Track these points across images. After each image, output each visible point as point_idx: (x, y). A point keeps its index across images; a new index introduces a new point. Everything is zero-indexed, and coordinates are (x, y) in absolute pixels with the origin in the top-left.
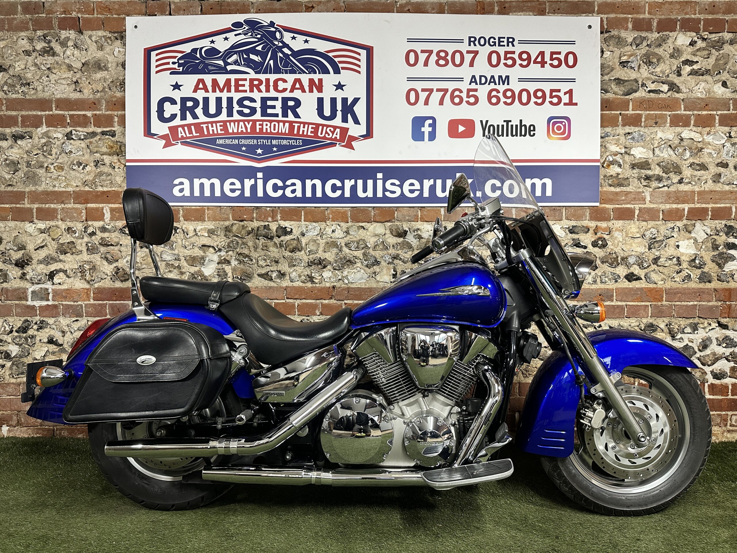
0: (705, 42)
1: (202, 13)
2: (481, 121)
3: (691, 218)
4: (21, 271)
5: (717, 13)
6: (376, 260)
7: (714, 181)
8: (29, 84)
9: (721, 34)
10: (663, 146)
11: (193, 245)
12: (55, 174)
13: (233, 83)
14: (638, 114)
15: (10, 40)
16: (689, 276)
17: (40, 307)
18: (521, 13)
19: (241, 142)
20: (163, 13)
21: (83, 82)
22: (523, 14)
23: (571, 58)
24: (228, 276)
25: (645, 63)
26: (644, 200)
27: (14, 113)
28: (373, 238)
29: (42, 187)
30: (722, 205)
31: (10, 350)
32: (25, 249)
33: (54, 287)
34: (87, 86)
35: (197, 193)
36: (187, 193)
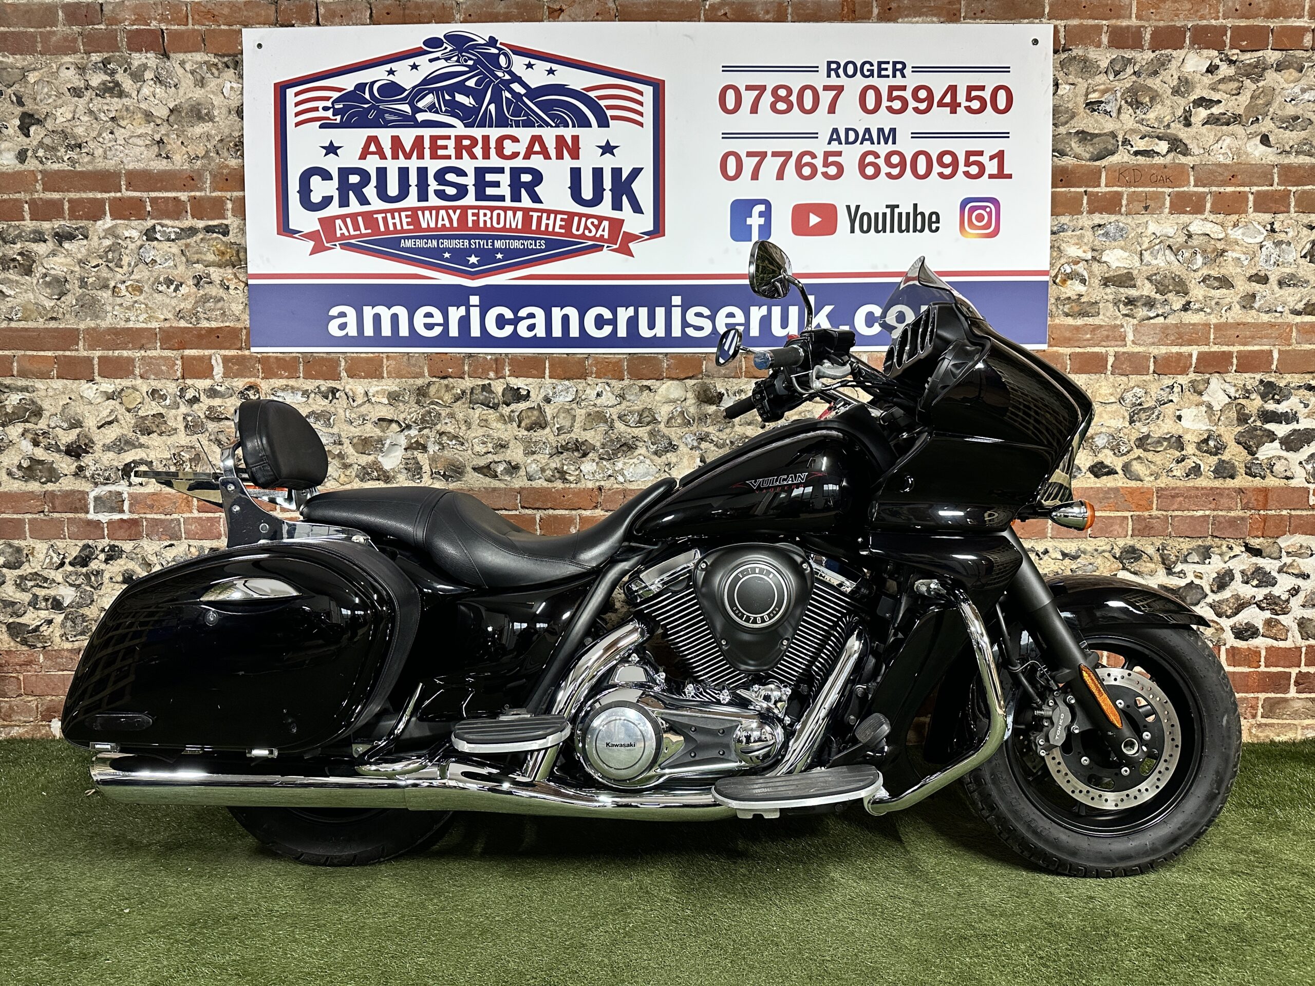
0: (1233, 67)
1: (374, 21)
2: (848, 207)
3: (1202, 369)
4: (76, 464)
5: (1255, 17)
6: (670, 444)
7: (1244, 307)
8: (80, 146)
9: (1260, 53)
10: (1157, 247)
11: (364, 419)
12: (129, 299)
13: (427, 144)
14: (1116, 192)
15: (46, 69)
16: (1196, 470)
17: (110, 523)
18: (917, 19)
19: (442, 243)
20: (305, 22)
21: (172, 142)
22: (921, 20)
23: (1002, 95)
24: (424, 470)
25: (1131, 105)
26: (1124, 340)
27: (56, 196)
28: (666, 405)
29: (108, 322)
30: (1256, 348)
31: (60, 595)
32: (82, 427)
33: (132, 490)
34: (179, 148)
35: (369, 331)
36: (352, 331)
